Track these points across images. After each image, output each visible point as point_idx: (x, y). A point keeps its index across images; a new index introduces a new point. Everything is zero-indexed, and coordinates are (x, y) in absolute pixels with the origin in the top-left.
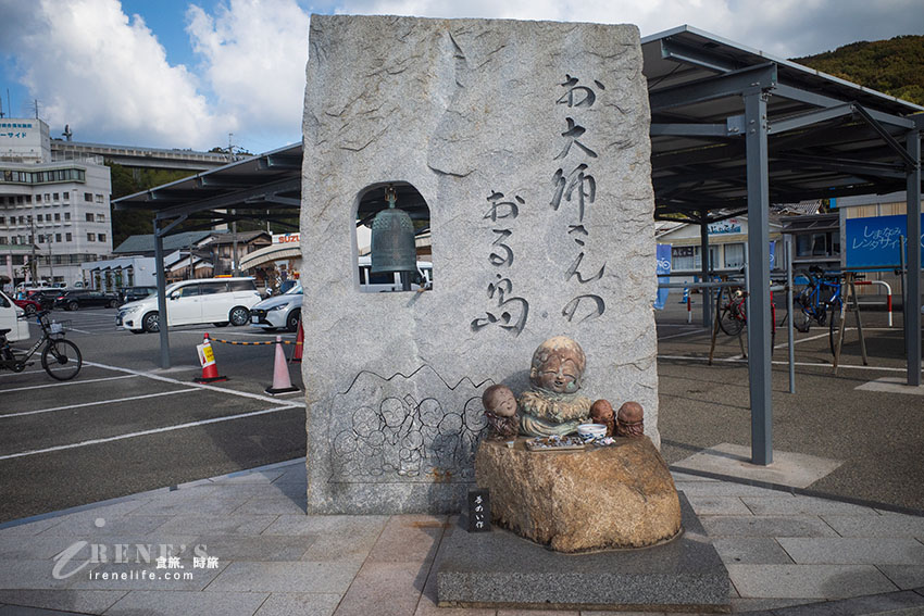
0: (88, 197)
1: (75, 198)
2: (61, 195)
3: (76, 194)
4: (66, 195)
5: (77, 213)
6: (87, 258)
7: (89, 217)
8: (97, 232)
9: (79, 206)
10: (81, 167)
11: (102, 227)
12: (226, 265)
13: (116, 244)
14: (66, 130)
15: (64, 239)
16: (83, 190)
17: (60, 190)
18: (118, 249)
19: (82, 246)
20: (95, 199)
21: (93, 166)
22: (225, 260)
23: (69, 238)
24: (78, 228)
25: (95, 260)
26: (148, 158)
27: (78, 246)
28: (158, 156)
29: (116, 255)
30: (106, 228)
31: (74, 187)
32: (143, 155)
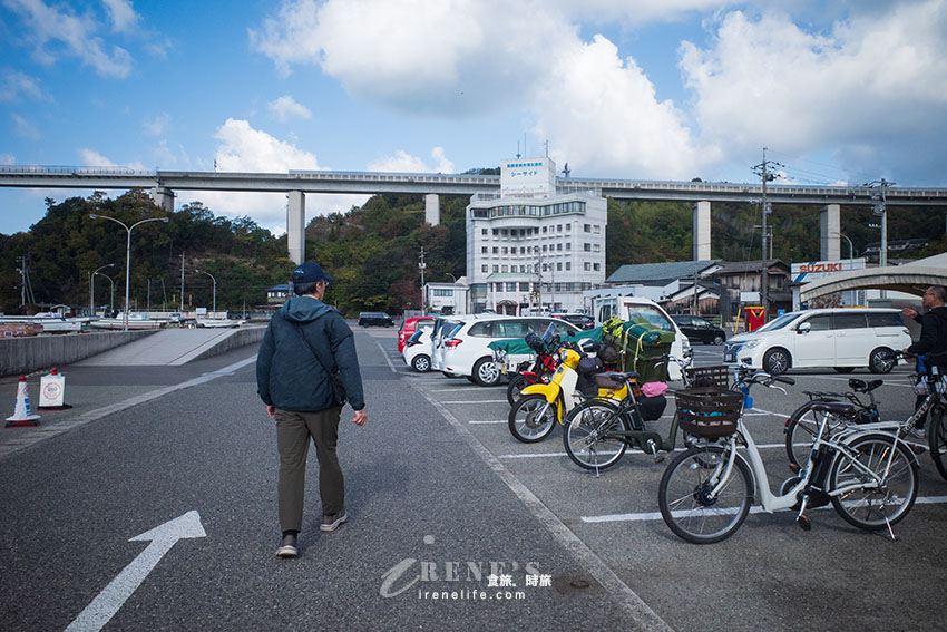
0: (587, 228)
1: (576, 229)
2: (564, 226)
3: (577, 224)
4: (569, 226)
5: (577, 243)
6: (584, 286)
7: (587, 247)
8: (593, 262)
9: (579, 236)
10: (580, 199)
11: (597, 257)
12: (734, 296)
13: (609, 272)
14: (566, 167)
15: (564, 268)
16: (583, 221)
17: (563, 222)
18: (612, 278)
19: (578, 275)
20: (593, 229)
21: (592, 198)
22: (734, 291)
23: (568, 266)
24: (577, 257)
25: (590, 288)
26: (637, 190)
27: (576, 275)
28: (646, 188)
29: (609, 284)
30: (601, 258)
31: (575, 218)
32: (632, 187)
